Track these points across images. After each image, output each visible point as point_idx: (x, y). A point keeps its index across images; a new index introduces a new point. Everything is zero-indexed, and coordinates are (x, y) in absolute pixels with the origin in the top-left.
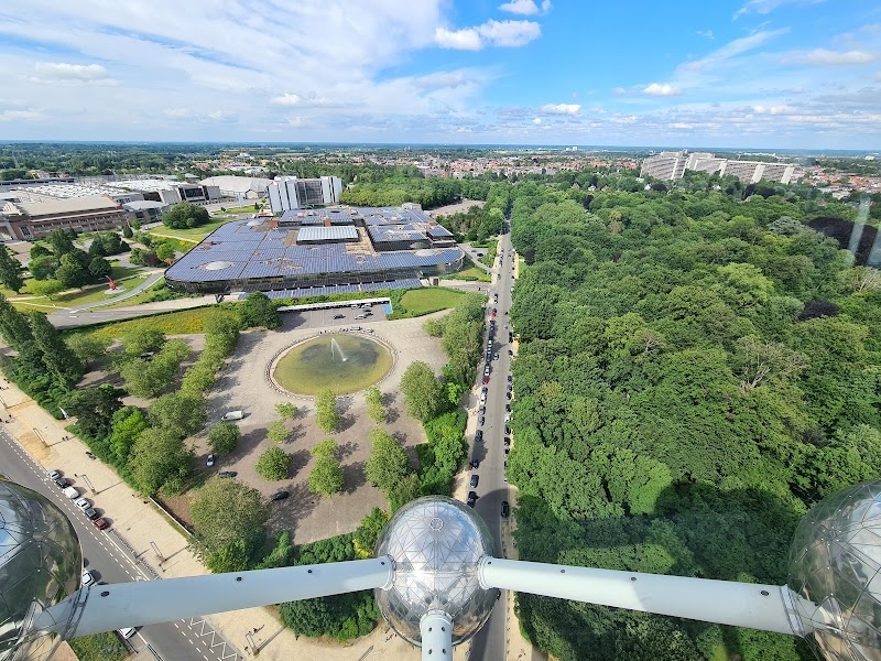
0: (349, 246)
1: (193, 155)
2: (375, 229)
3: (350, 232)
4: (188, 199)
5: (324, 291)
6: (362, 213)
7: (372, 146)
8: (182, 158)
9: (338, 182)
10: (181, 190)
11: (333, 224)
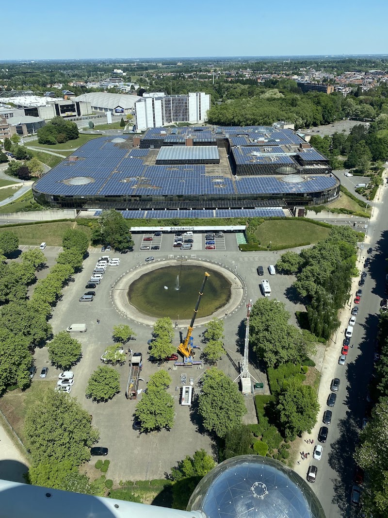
0: (208, 168)
1: (70, 72)
2: (238, 150)
3: (211, 152)
4: (62, 115)
5: (178, 213)
6: (227, 133)
7: (246, 60)
8: (62, 75)
9: (206, 98)
10: (57, 105)
11: (195, 144)
